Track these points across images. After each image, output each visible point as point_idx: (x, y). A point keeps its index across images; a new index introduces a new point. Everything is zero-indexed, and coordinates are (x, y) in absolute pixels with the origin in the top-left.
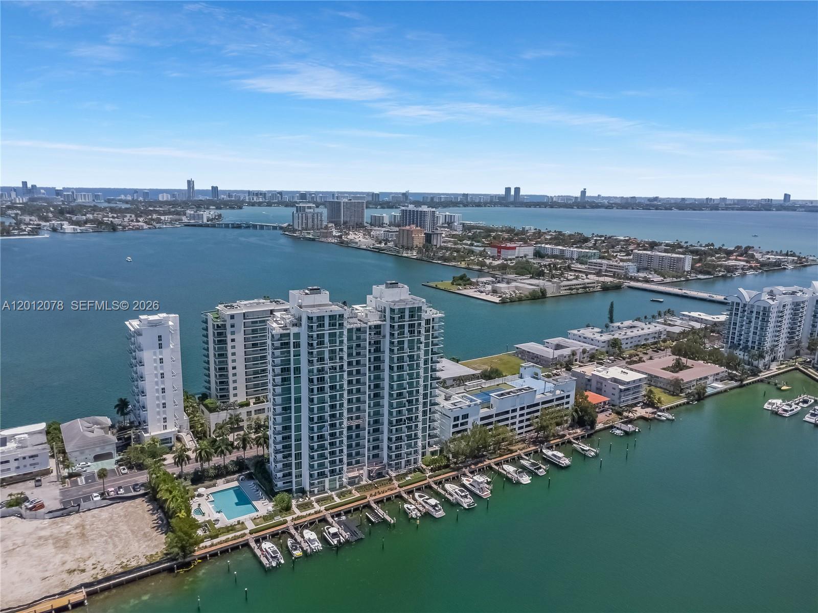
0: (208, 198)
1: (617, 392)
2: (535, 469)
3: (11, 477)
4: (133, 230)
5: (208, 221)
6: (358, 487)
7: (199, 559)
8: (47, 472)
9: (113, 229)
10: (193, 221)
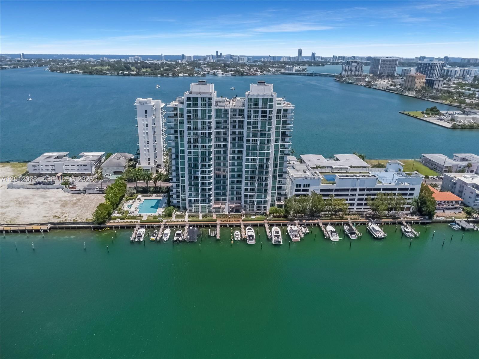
0: (309, 60)
1: (473, 196)
2: (349, 233)
3: (76, 173)
4: (252, 75)
5: (296, 72)
6: (218, 215)
7: (108, 227)
8: (90, 175)
9: (241, 74)
10: (287, 72)
